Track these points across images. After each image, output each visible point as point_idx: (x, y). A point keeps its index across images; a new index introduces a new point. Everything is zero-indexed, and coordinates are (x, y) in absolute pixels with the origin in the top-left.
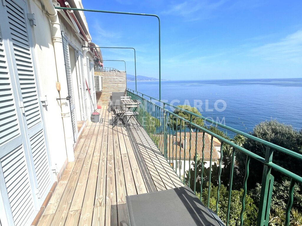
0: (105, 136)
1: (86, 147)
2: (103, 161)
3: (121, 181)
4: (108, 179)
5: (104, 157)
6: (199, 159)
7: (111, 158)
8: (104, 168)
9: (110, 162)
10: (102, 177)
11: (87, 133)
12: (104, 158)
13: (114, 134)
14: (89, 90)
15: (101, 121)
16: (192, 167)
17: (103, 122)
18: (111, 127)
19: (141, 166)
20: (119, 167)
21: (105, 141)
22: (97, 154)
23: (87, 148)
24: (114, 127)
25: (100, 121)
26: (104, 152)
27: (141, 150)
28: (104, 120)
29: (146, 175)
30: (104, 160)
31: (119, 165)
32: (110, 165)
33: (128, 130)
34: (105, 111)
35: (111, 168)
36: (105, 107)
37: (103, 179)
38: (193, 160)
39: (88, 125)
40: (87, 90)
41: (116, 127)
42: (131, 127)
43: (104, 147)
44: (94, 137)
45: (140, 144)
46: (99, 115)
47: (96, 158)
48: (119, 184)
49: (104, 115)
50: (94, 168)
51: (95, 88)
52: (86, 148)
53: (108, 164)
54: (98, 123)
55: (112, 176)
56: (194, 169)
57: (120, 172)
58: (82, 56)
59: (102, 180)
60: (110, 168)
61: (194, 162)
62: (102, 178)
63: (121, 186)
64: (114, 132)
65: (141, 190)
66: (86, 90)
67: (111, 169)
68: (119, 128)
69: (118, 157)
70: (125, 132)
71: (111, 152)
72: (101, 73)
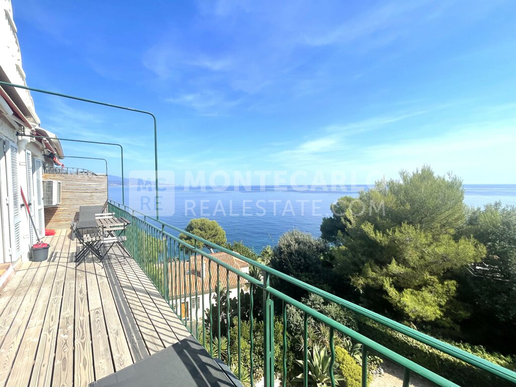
0: (58, 283)
1: (10, 312)
2: (49, 332)
3: (85, 359)
4: (58, 362)
5: (52, 323)
6: (222, 289)
7: (68, 322)
8: (50, 345)
9: (66, 330)
10: (45, 362)
11: (15, 286)
12: (51, 325)
13: (77, 278)
14: (27, 205)
15: (52, 258)
16: (214, 302)
17: (57, 259)
18: (73, 265)
19: (126, 324)
20: (83, 334)
21: (57, 293)
22: (36, 321)
23: (14, 313)
24: (78, 265)
25: (49, 257)
26: (53, 314)
27: (127, 297)
28: (58, 255)
29: (134, 335)
30: (51, 329)
31: (83, 332)
32: (64, 335)
33: (107, 267)
34: (62, 238)
35: (66, 341)
36: (63, 232)
37: (46, 366)
38: (214, 292)
39: (21, 269)
40: (22, 205)
41: (83, 264)
42: (113, 261)
43: (55, 305)
44: (33, 290)
45: (125, 287)
46: (48, 248)
47: (34, 330)
48: (81, 365)
49: (60, 246)
50: (28, 349)
51: (42, 202)
52: (10, 315)
53: (61, 335)
54: (45, 263)
55: (66, 355)
56: (216, 304)
57: (83, 344)
58: (16, 150)
59: (44, 369)
60: (64, 342)
61: (216, 294)
62: (44, 366)
63: (85, 368)
64: (79, 273)
65: (121, 363)
66: (20, 206)
67: (66, 343)
68: (89, 266)
69: (82, 318)
70: (100, 272)
71: (68, 312)
72: (57, 176)
